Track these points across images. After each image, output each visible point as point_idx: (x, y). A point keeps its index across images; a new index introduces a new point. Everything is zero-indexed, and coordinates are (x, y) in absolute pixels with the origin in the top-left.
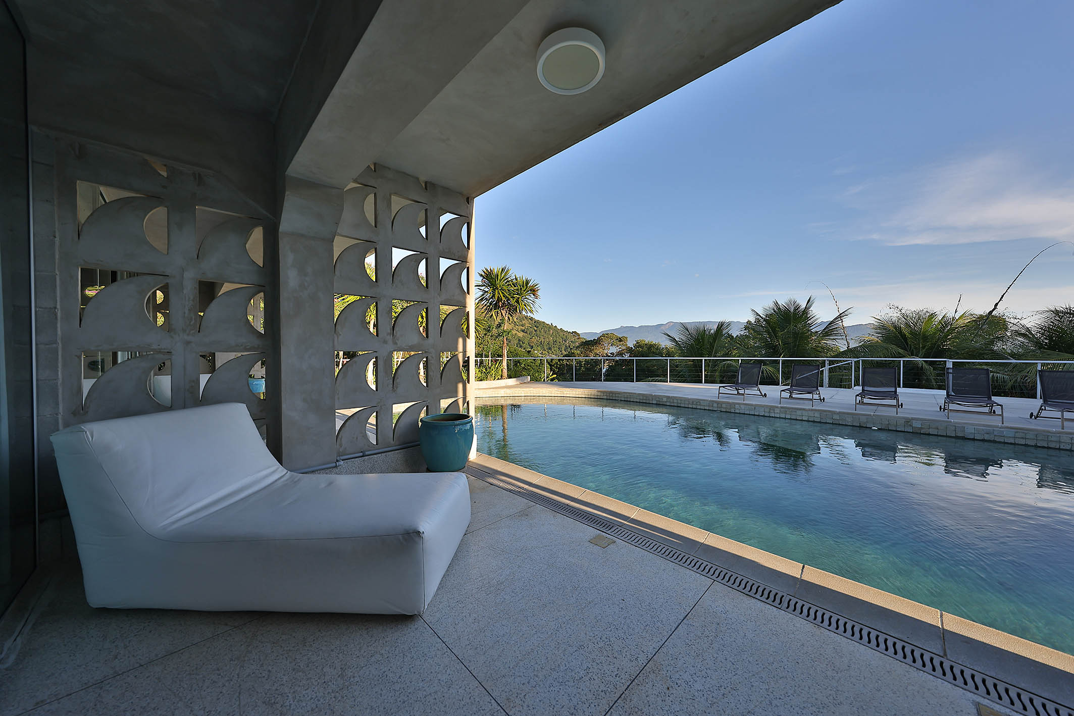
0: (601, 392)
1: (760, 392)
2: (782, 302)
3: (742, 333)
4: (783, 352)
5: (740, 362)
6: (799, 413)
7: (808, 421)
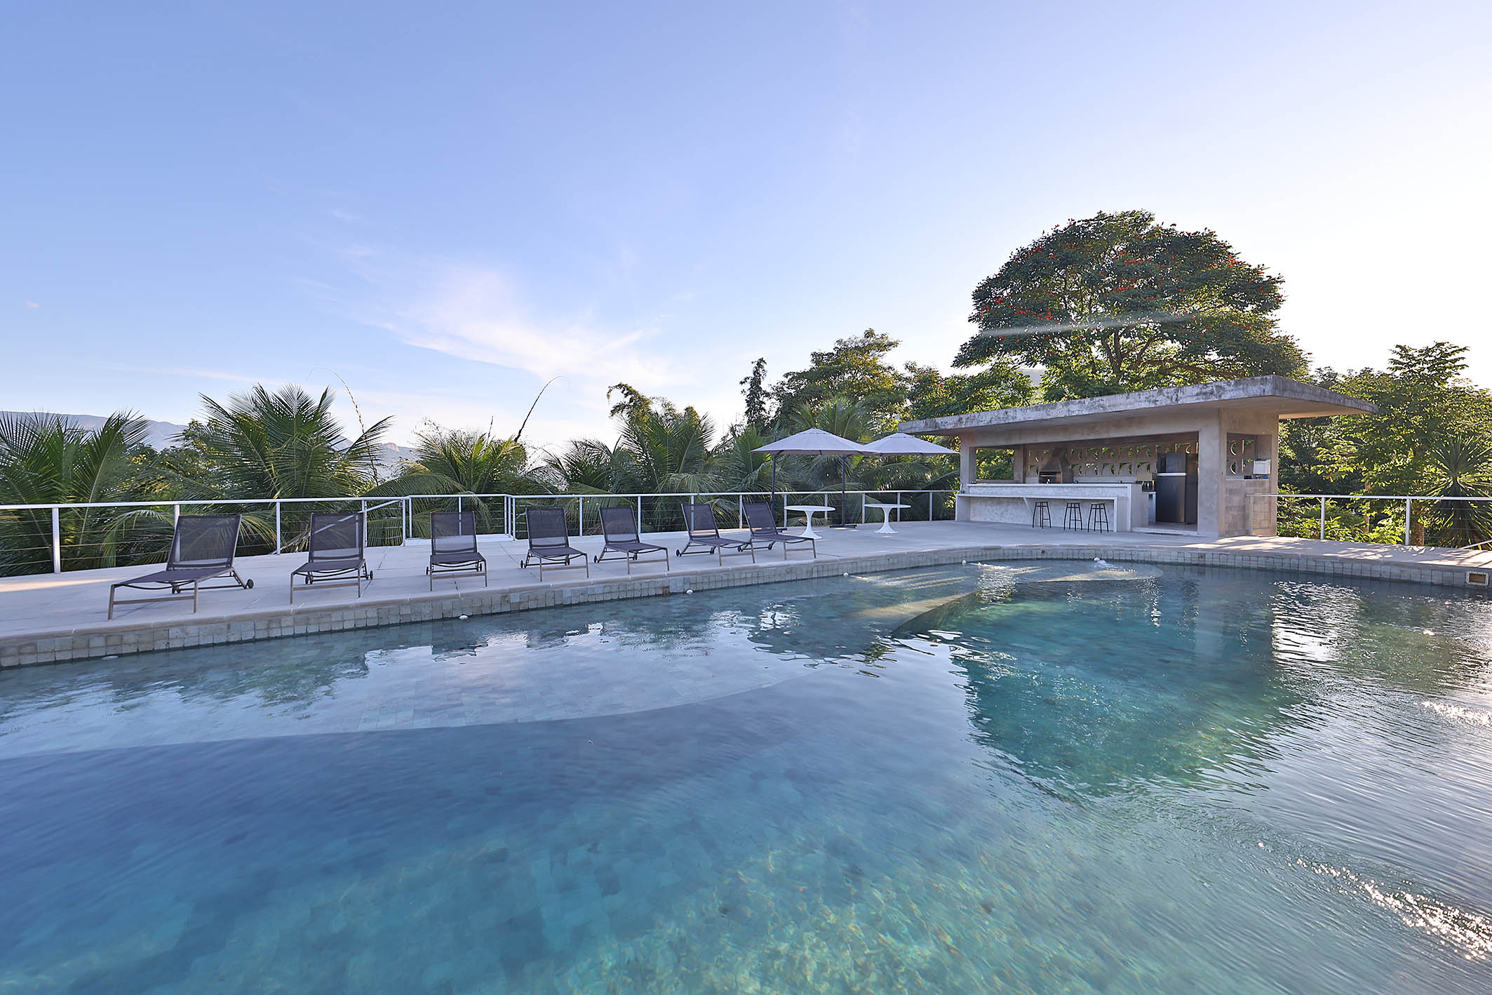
1: (238, 580)
2: (275, 389)
3: (179, 445)
4: (279, 488)
5: (177, 513)
6: (336, 616)
7: (355, 629)
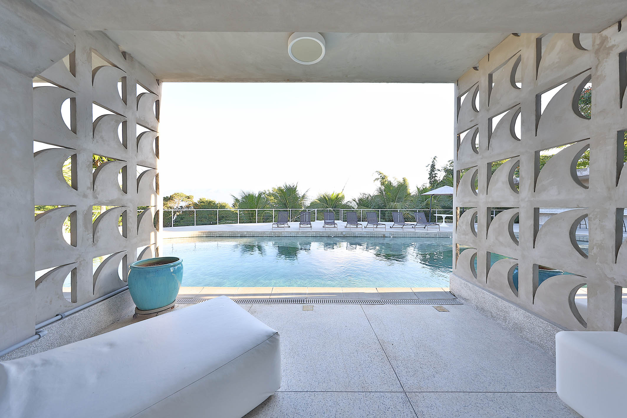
0: (201, 232)
1: (288, 225)
4: (289, 206)
6: (306, 233)
